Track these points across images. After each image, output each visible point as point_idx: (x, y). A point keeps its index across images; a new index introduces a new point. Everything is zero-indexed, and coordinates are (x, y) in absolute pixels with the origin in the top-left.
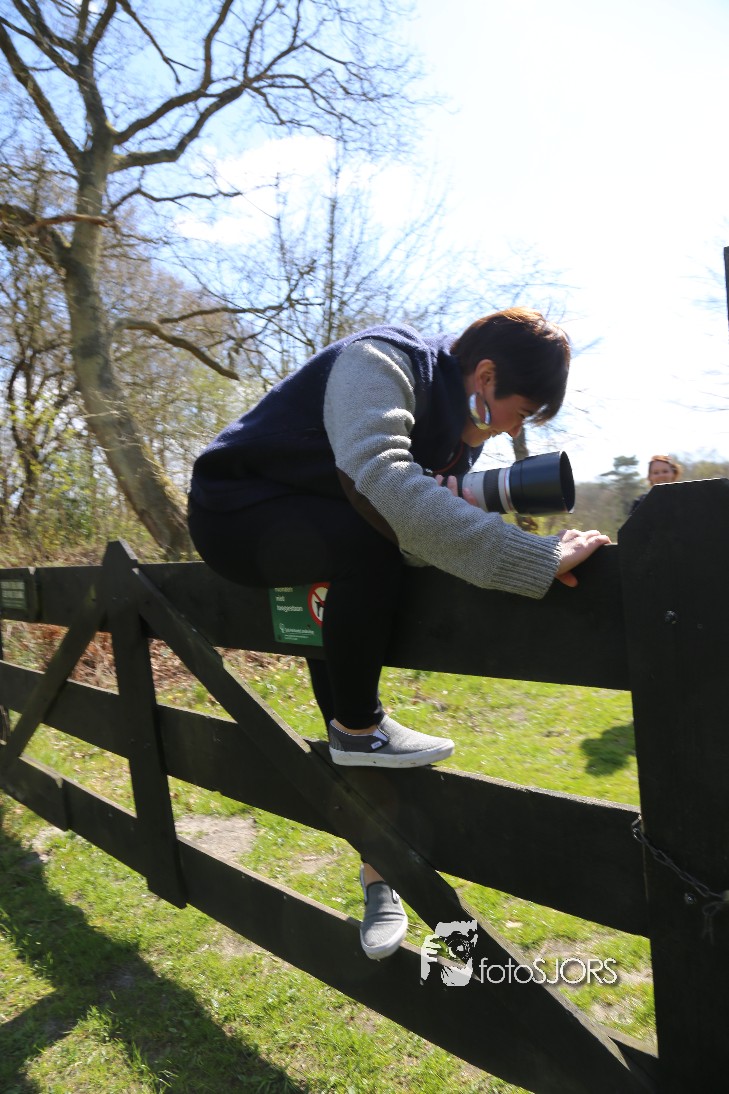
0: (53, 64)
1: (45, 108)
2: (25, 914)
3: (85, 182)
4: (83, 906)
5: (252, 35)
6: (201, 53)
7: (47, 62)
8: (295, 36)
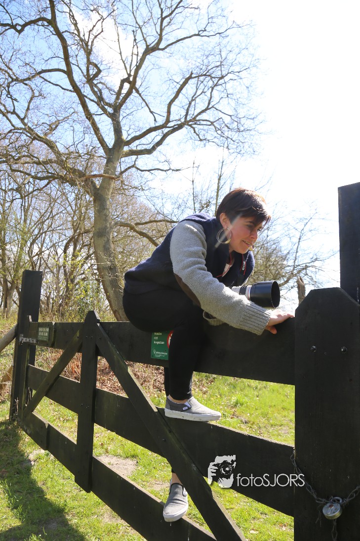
0: (103, 112)
1: (96, 130)
2: (16, 487)
3: (109, 161)
4: (44, 488)
5: (190, 103)
6: (166, 109)
7: (100, 111)
8: (209, 104)
